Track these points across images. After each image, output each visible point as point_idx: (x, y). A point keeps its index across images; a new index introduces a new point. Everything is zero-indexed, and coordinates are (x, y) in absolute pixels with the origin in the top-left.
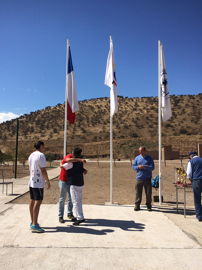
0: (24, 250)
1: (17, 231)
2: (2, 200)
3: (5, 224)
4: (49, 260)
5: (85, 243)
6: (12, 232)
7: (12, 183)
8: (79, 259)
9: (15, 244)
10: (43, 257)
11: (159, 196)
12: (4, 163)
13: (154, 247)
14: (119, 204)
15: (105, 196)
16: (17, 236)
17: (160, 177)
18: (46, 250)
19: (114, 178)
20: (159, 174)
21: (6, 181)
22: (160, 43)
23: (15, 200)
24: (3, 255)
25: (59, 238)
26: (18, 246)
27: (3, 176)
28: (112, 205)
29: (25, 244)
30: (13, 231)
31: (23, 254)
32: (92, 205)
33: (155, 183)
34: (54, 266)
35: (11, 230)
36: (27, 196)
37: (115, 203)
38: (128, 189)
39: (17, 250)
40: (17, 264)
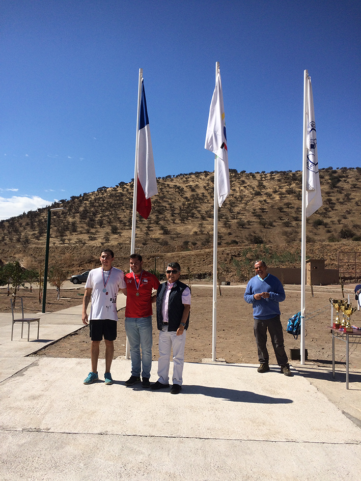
0: (58, 437)
1: (47, 405)
2: (21, 349)
3: (26, 391)
4: (102, 456)
5: (165, 428)
6: (38, 406)
7: (38, 320)
8: (155, 456)
9: (42, 427)
10: (91, 450)
11: (299, 350)
12: (23, 285)
13: (290, 439)
14: (227, 361)
15: (202, 348)
16: (46, 413)
17: (302, 315)
18: (96, 439)
19: (219, 316)
20: (302, 311)
21: (28, 316)
22: (306, 75)
23: (43, 350)
24: (23, 445)
25: (120, 418)
26: (48, 431)
27: (23, 309)
28: (215, 363)
29: (61, 426)
30: (40, 403)
31: (56, 445)
33: (293, 326)
34: (112, 467)
35: (35, 401)
36: (64, 343)
37: (220, 359)
38: (243, 336)
39: (46, 438)
40: (46, 462)
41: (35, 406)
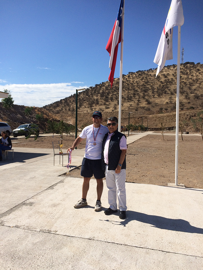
0: (60, 239)
1: (61, 211)
3: (51, 200)
4: (86, 260)
5: (136, 239)
7: (68, 154)
9: (52, 230)
10: (80, 253)
14: (186, 186)
15: (169, 175)
16: (58, 218)
23: (70, 173)
24: (36, 244)
26: (57, 233)
29: (64, 230)
30: (57, 210)
31: (58, 246)
32: (152, 185)
35: (55, 208)
37: (181, 185)
38: (198, 167)
39: (52, 239)
40: (47, 261)
41: (54, 212)
